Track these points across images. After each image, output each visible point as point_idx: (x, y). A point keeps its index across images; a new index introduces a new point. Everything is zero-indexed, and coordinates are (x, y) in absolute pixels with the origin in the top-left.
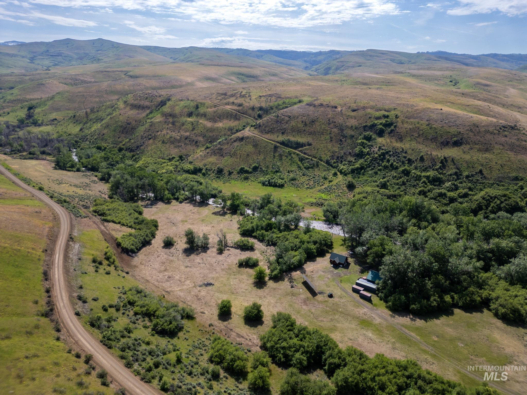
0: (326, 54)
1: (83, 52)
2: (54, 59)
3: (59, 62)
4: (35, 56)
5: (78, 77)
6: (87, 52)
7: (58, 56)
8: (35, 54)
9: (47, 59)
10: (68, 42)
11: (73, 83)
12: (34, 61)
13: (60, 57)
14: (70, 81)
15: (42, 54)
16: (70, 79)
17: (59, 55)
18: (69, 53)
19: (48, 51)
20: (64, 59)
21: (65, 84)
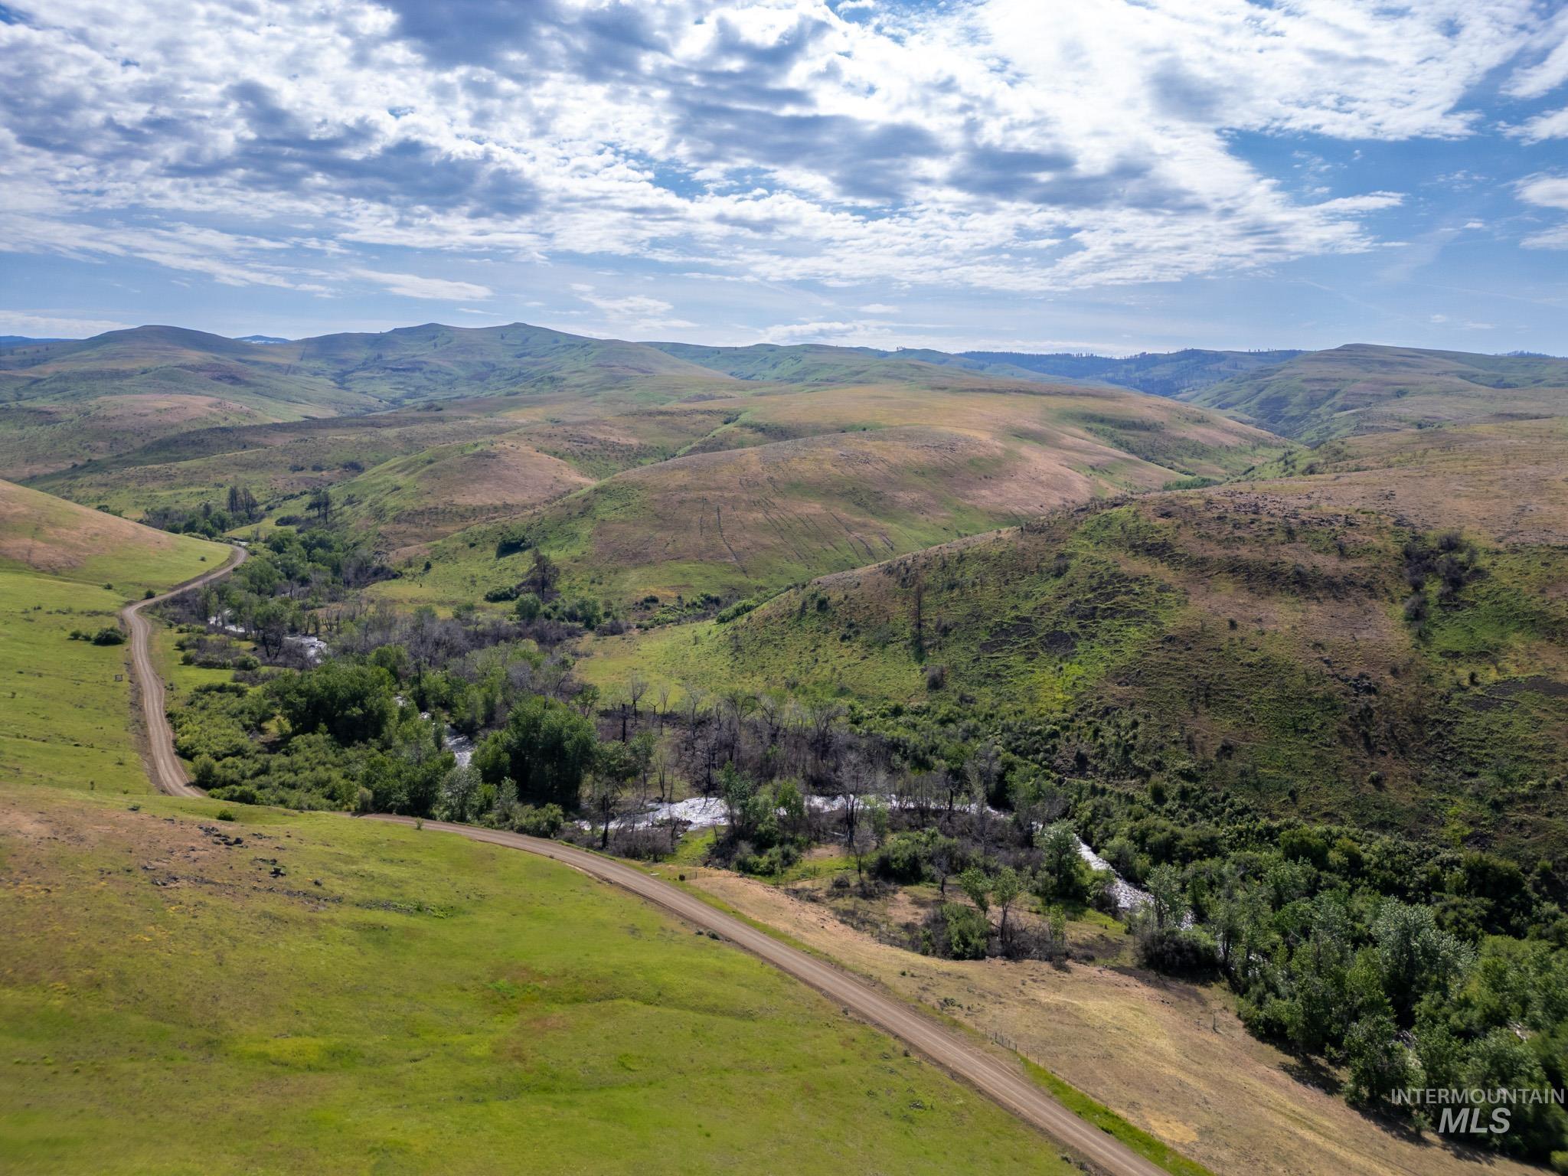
0: (1173, 361)
1: (478, 358)
2: (401, 379)
3: (418, 388)
4: (346, 373)
5: (589, 432)
6: (491, 359)
7: (413, 370)
8: (344, 367)
9: (382, 379)
10: (431, 332)
11: (577, 452)
12: (347, 385)
13: (417, 374)
14: (567, 445)
15: (365, 366)
16: (564, 438)
17: (415, 367)
18: (446, 364)
19: (380, 357)
20: (430, 380)
21: (555, 454)
